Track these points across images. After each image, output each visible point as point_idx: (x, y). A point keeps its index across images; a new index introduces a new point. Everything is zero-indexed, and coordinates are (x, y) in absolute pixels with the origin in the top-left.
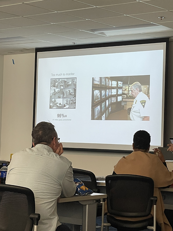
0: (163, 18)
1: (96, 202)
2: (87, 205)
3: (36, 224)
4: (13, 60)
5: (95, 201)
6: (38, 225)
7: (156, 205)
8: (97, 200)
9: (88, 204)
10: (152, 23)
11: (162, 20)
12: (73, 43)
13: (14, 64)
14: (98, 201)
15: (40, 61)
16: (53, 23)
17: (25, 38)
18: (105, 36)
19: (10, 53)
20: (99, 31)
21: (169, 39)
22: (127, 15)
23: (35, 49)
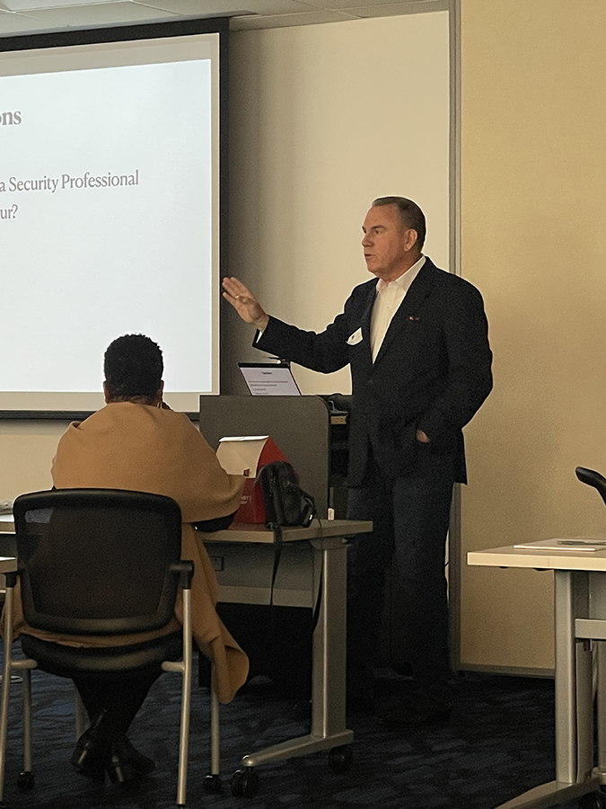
21: (231, 21)
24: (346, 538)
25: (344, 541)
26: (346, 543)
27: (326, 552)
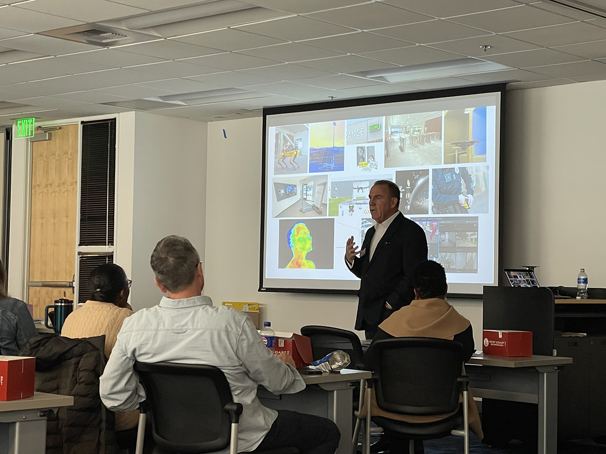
0: (489, 47)
1: (352, 386)
2: (335, 392)
3: (233, 421)
4: (224, 130)
5: (349, 384)
6: (238, 423)
7: (467, 390)
8: (353, 383)
9: (337, 390)
10: (469, 57)
11: (487, 50)
12: (329, 97)
13: (225, 137)
14: (355, 384)
15: (271, 131)
16: (288, 63)
17: (241, 89)
18: (387, 84)
19: (219, 117)
20: (377, 74)
21: (507, 85)
22: (422, 44)
23: (263, 109)
24: (557, 367)
25: (556, 368)
26: (557, 369)
27: (545, 374)
